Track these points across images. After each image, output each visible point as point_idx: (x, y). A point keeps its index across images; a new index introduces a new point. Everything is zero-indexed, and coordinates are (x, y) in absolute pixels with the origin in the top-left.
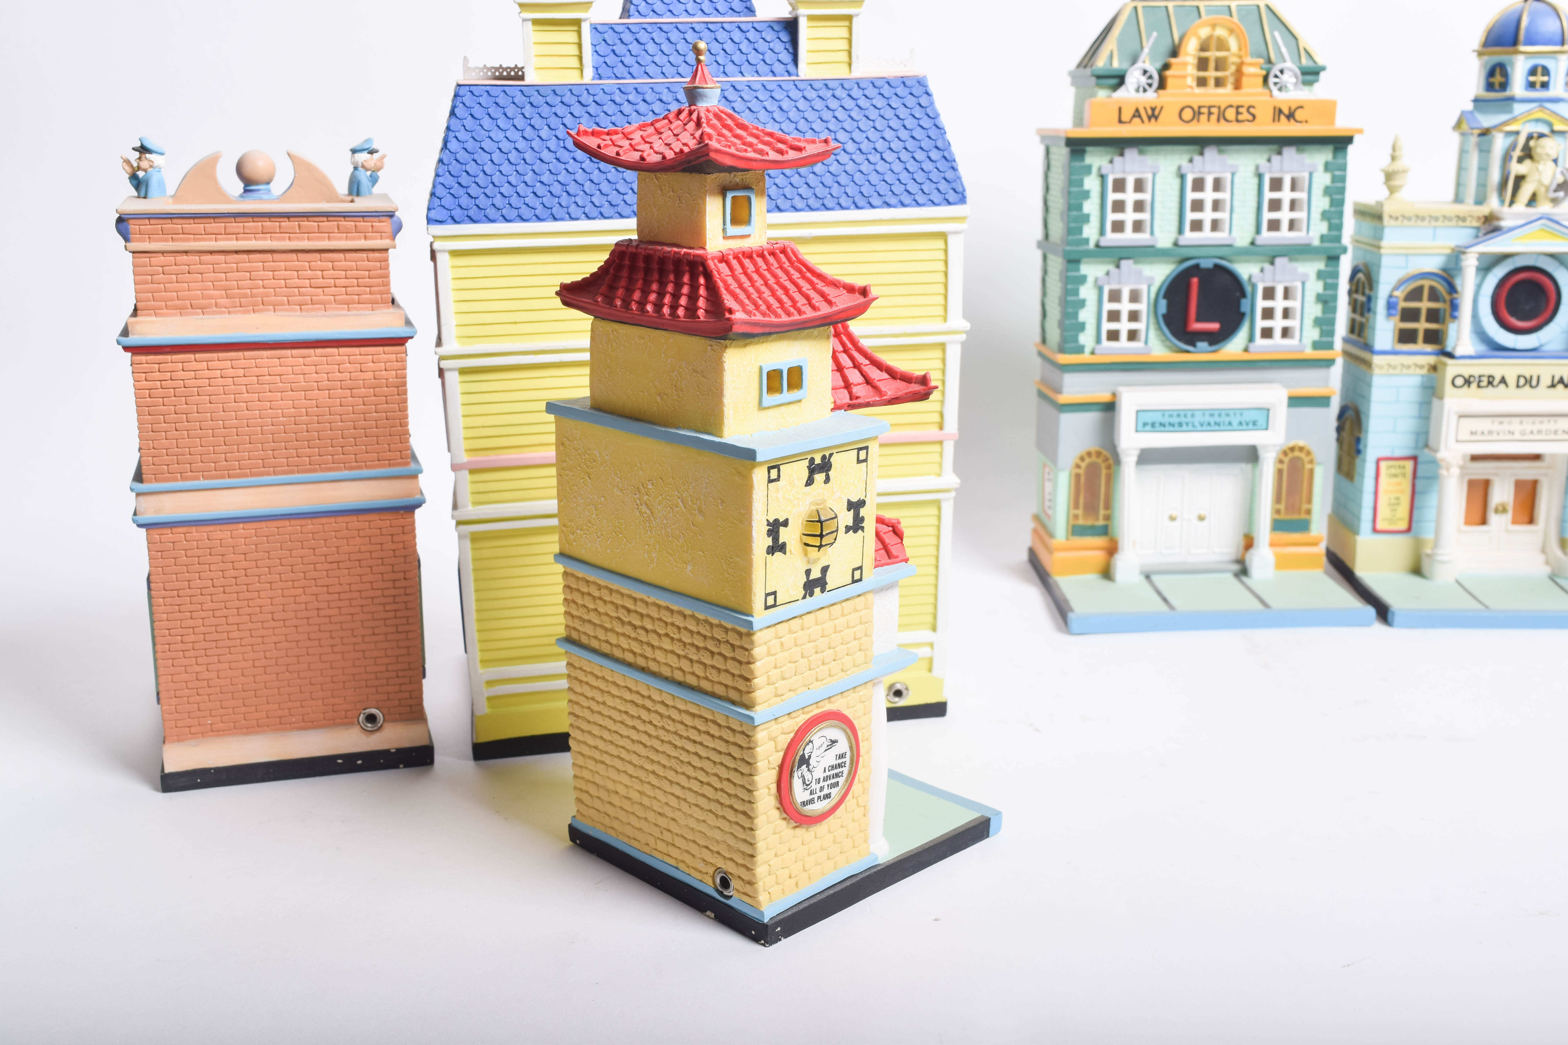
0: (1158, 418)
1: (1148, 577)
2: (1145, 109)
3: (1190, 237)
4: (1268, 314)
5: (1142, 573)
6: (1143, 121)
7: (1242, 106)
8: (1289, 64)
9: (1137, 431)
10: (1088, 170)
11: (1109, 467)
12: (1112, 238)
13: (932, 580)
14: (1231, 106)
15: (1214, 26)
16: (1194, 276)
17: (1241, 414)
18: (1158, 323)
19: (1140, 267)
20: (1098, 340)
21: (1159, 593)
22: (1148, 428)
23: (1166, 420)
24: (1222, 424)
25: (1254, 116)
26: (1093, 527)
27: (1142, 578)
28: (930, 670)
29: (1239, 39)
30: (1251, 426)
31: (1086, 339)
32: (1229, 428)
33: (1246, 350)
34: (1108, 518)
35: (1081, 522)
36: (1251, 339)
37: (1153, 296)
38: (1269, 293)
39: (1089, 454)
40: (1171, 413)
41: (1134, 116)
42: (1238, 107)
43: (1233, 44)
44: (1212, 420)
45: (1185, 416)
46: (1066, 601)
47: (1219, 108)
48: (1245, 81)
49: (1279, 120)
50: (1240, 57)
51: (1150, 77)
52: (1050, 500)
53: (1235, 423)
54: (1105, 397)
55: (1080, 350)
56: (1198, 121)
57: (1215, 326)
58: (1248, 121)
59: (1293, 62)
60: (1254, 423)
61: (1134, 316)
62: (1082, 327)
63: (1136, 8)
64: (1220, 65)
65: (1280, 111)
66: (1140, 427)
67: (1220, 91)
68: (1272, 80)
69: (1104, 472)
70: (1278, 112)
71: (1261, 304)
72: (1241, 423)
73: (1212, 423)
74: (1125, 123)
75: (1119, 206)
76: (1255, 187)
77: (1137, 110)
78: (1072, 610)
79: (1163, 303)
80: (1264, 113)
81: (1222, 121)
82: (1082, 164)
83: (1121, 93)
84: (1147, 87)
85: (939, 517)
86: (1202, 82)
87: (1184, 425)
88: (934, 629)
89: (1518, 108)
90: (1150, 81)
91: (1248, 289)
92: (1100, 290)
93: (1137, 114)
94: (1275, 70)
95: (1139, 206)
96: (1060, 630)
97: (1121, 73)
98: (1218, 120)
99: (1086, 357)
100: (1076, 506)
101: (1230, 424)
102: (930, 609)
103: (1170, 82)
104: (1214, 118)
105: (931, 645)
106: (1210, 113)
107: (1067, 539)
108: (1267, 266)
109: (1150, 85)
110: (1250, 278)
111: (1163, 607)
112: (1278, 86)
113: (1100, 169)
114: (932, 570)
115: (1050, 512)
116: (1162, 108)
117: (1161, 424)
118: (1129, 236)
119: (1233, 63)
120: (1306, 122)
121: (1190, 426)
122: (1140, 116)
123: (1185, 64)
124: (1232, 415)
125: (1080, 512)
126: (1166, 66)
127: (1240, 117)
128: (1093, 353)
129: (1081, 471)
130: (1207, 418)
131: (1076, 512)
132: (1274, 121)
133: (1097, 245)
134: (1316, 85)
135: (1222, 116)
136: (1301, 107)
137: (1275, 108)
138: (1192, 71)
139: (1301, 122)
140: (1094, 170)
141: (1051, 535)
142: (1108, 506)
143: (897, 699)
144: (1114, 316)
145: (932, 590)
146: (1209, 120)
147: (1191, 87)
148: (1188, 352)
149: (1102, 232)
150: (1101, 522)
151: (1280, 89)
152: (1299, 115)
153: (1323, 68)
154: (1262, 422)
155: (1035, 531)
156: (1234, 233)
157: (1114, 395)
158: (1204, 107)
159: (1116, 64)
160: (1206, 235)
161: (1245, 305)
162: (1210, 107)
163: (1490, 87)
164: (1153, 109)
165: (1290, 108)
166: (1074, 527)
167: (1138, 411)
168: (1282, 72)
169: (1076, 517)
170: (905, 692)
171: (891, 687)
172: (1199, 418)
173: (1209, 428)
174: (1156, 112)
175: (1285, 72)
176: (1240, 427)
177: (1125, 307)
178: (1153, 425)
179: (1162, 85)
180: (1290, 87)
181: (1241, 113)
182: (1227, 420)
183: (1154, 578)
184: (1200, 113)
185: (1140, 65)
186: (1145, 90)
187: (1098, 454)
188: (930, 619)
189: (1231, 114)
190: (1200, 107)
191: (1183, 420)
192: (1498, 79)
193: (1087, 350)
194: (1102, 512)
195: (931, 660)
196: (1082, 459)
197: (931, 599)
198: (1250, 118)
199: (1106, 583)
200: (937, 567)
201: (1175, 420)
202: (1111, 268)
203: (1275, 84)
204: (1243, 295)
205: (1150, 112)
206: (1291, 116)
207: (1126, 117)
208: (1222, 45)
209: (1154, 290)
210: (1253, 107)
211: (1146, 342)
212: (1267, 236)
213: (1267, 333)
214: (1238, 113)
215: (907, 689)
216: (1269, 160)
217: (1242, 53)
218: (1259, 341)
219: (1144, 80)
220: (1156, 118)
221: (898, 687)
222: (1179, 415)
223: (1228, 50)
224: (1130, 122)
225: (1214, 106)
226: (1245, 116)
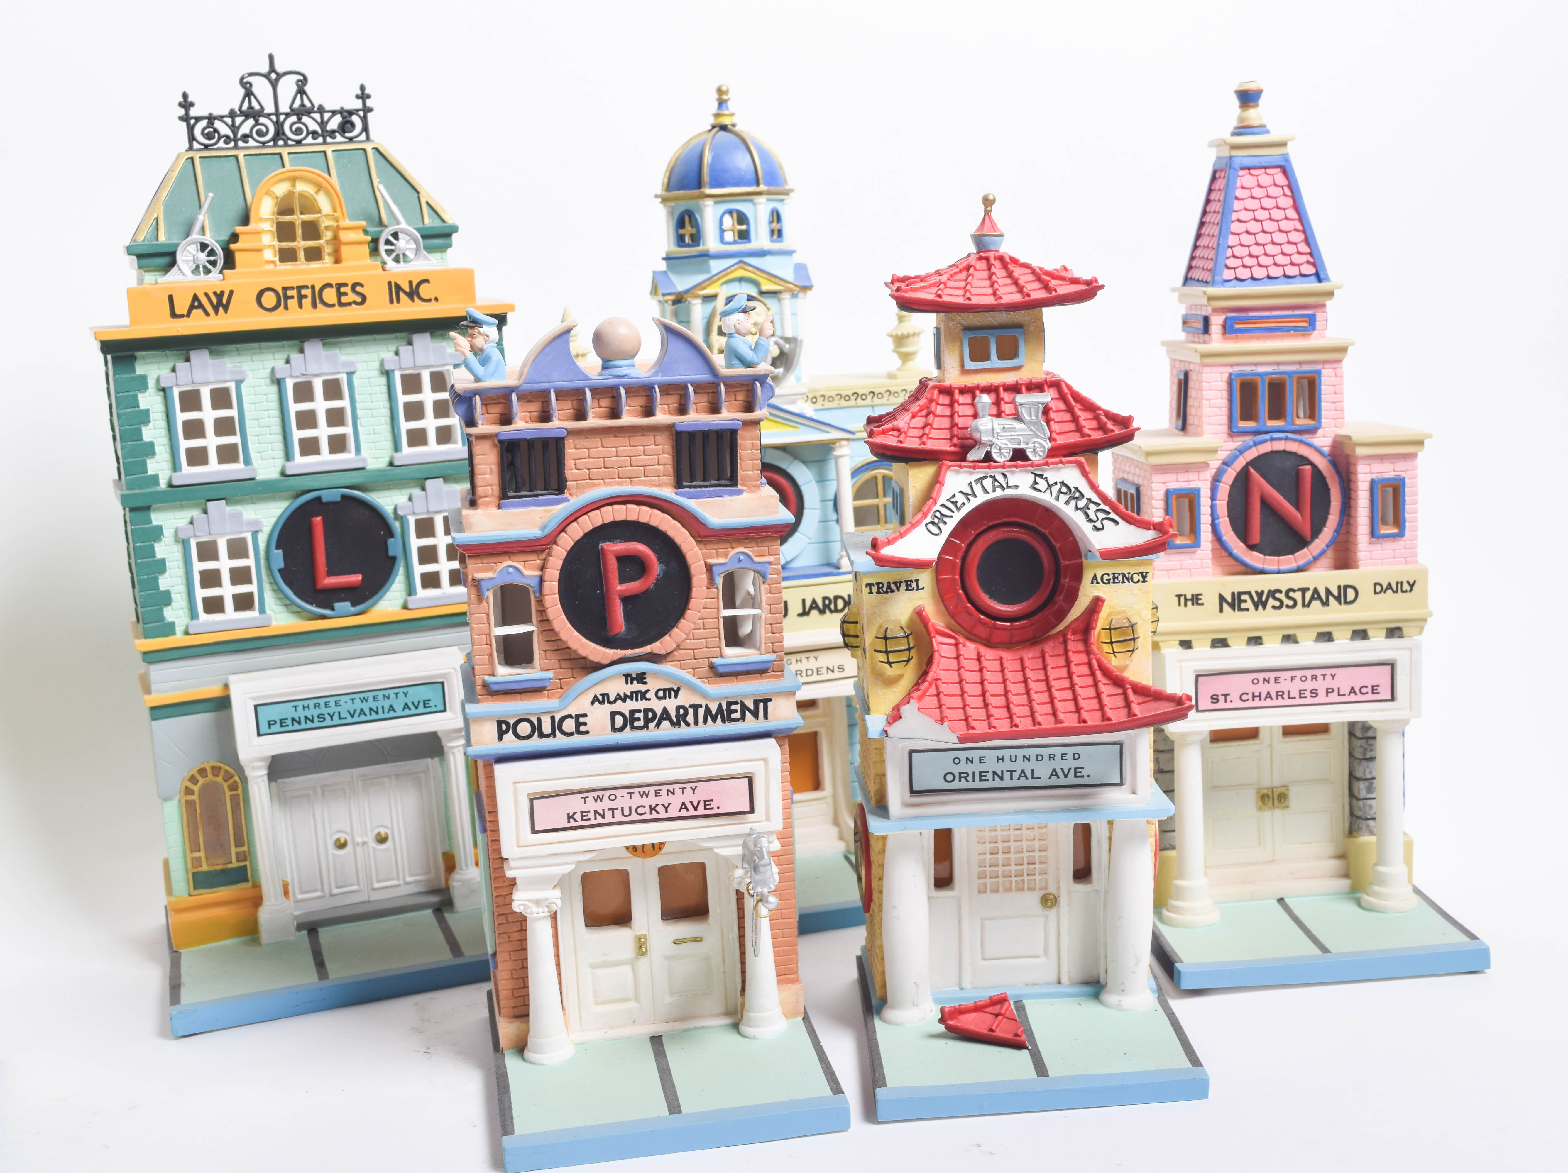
0: (288, 712)
1: (312, 932)
2: (206, 295)
3: (301, 462)
4: (428, 555)
5: (303, 927)
6: (207, 314)
7: (346, 285)
8: (404, 225)
9: (259, 735)
10: (142, 383)
11: (233, 787)
12: (189, 473)
14: (329, 285)
15: (293, 180)
16: (317, 516)
17: (406, 694)
18: (274, 582)
19: (238, 508)
20: (194, 615)
21: (318, 954)
22: (276, 728)
23: (301, 713)
24: (380, 711)
25: (364, 298)
26: (223, 872)
29: (329, 195)
30: (421, 709)
31: (177, 613)
32: (392, 714)
33: (405, 607)
34: (244, 856)
35: (205, 868)
36: (411, 591)
37: (262, 546)
38: (425, 528)
39: (202, 772)
40: (306, 703)
41: (192, 307)
42: (339, 286)
43: (323, 202)
44: (366, 707)
45: (326, 705)
46: (178, 986)
47: (313, 287)
48: (344, 250)
49: (398, 301)
50: (337, 220)
51: (212, 253)
53: (399, 707)
54: (214, 691)
55: (169, 629)
56: (286, 308)
57: (357, 578)
58: (355, 302)
59: (409, 222)
60: (425, 703)
61: (240, 576)
62: (166, 598)
63: (192, 159)
64: (312, 230)
65: (398, 288)
66: (264, 728)
67: (315, 265)
68: (383, 247)
69: (228, 794)
70: (395, 291)
71: (415, 543)
72: (406, 706)
73: (367, 712)
74: (182, 316)
75: (194, 429)
76: (384, 389)
77: (195, 298)
79: (278, 555)
80: (377, 293)
81: (319, 305)
82: (133, 375)
83: (173, 276)
84: (209, 266)
86: (287, 256)
87: (328, 718)
89: (716, 266)
90: (212, 258)
91: (396, 526)
92: (185, 544)
93: (196, 303)
94: (386, 235)
95: (224, 427)
97: (172, 250)
98: (314, 305)
99: (178, 639)
100: (195, 847)
101: (392, 708)
103: (239, 257)
104: (307, 302)
106: (301, 297)
107: (189, 894)
108: (416, 492)
109: (214, 263)
110: (395, 510)
112: (394, 255)
113: (158, 380)
116: (231, 292)
117: (293, 719)
118: (214, 469)
119: (327, 228)
120: (436, 299)
121: (336, 717)
122: (201, 306)
123: (258, 233)
124: (392, 696)
125: (201, 853)
126: (235, 238)
127: (344, 299)
128: (187, 633)
129: (195, 797)
130: (358, 705)
131: (196, 855)
132: (391, 302)
133: (170, 485)
134: (449, 250)
135: (318, 299)
136: (427, 281)
137: (390, 283)
138: (269, 239)
139: (429, 300)
140: (151, 383)
142: (241, 841)
144: (211, 579)
146: (301, 306)
147: (273, 262)
148: (324, 617)
149: (176, 467)
150: (235, 864)
151: (397, 260)
152: (424, 291)
153: (455, 229)
154: (436, 701)
156: (364, 453)
157: (226, 686)
158: (292, 288)
159: (162, 238)
160: (325, 459)
161: (394, 547)
162: (299, 288)
163: (680, 240)
164: (220, 296)
165: (411, 282)
166: (194, 875)
167: (256, 707)
168: (395, 235)
169: (197, 861)
172: (346, 706)
173: (363, 718)
174: (224, 301)
175: (400, 235)
176: (407, 712)
177: (225, 564)
178: (282, 723)
179: (230, 262)
180: (410, 254)
181: (346, 294)
182: (387, 704)
183: (321, 931)
184: (287, 298)
185: (195, 236)
186: (207, 272)
187: (216, 770)
189: (330, 295)
190: (285, 289)
191: (323, 710)
192: (688, 230)
193: (179, 630)
194: (234, 850)
196: (193, 780)
198: (359, 299)
201: (313, 712)
202: (196, 513)
203: (387, 251)
204: (390, 534)
205: (215, 301)
206: (413, 293)
207: (181, 307)
208: (309, 206)
209: (262, 539)
210: (362, 285)
211: (262, 610)
212: (409, 454)
213: (431, 581)
214: (340, 295)
216: (397, 353)
217: (338, 214)
218: (422, 593)
219: (203, 257)
220: (226, 308)
222: (317, 706)
223: (319, 212)
224: (188, 315)
225: (306, 287)
226: (351, 297)
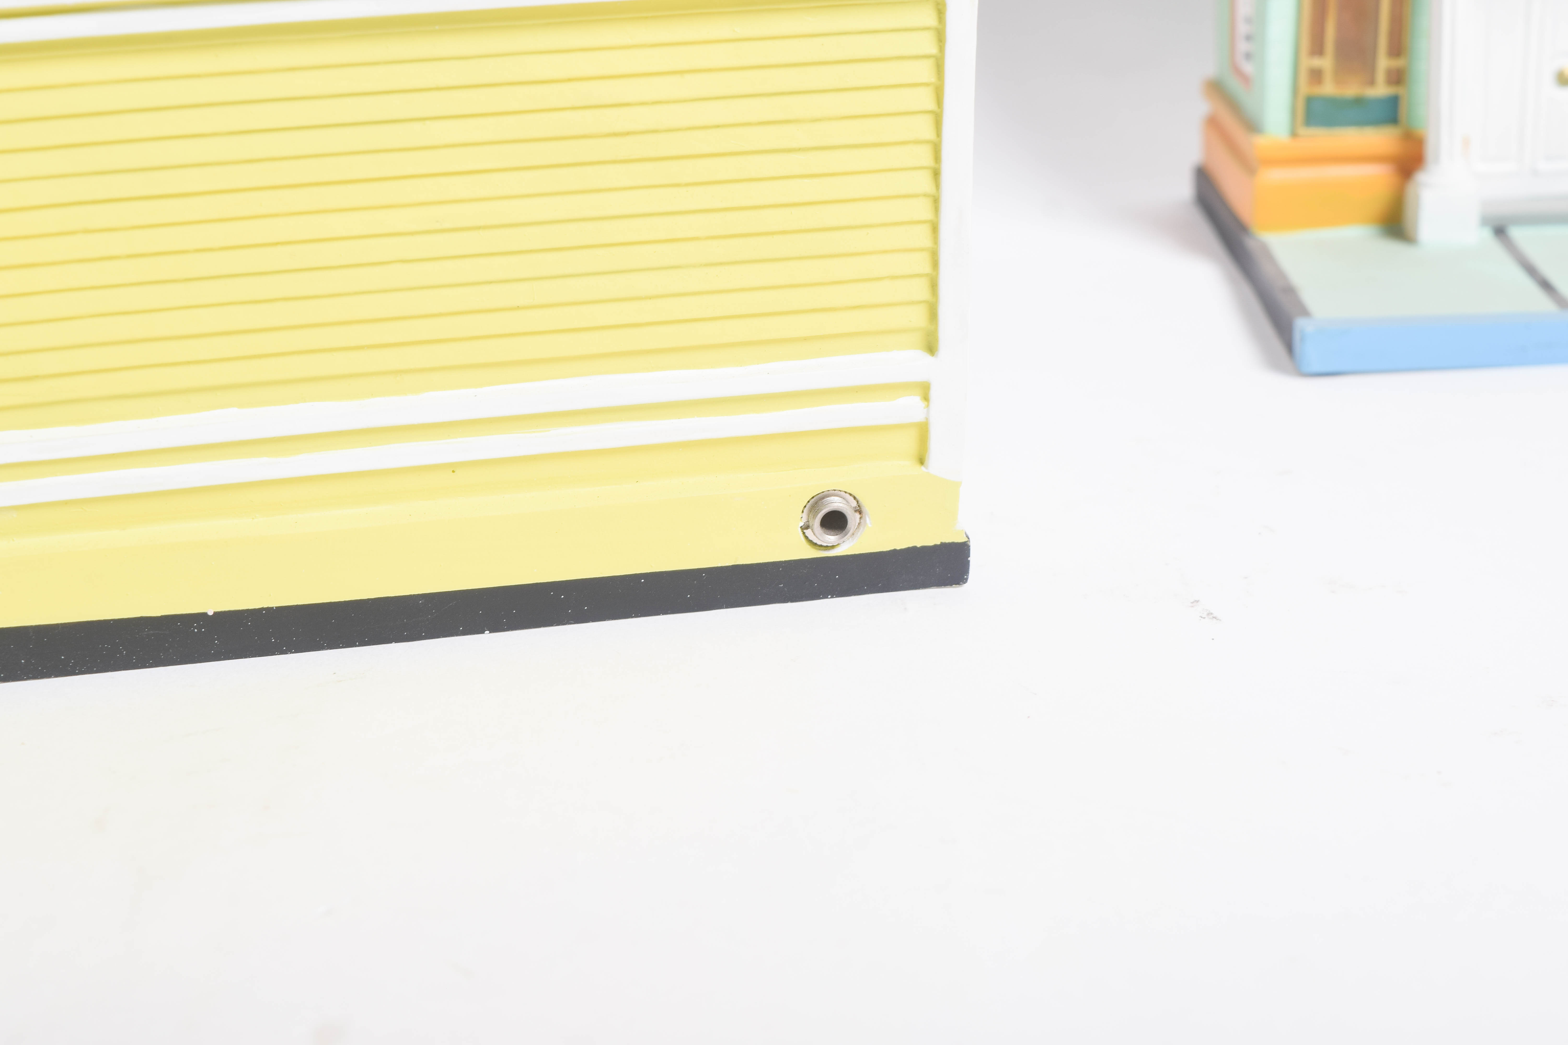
1: (1500, 231)
5: (1485, 221)
13: (922, 210)
21: (1531, 270)
26: (1359, 102)
27: (1487, 234)
28: (922, 461)
34: (1398, 77)
35: (1329, 88)
46: (1290, 291)
52: (1249, 38)
78: (1304, 312)
85: (941, 37)
88: (931, 348)
96: (1274, 365)
100: (1317, 49)
102: (920, 290)
105: (925, 391)
107: (1294, 134)
111: (1542, 303)
114: (923, 182)
115: (1248, 68)
125: (1326, 63)
131: (1317, 62)
141: (1252, 126)
142: (1398, 48)
143: (830, 538)
145: (921, 237)
150: (1381, 90)
155: (1213, 123)
166: (1310, 101)
169: (1316, 75)
170: (853, 519)
171: (816, 502)
183: (1517, 233)
188: (917, 317)
194: (1383, 63)
195: (923, 431)
197: (921, 264)
199: (1393, 248)
200: (936, 174)
215: (859, 510)
221: (836, 504)
